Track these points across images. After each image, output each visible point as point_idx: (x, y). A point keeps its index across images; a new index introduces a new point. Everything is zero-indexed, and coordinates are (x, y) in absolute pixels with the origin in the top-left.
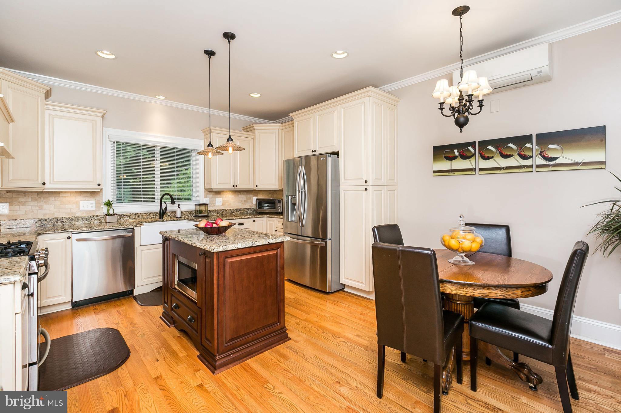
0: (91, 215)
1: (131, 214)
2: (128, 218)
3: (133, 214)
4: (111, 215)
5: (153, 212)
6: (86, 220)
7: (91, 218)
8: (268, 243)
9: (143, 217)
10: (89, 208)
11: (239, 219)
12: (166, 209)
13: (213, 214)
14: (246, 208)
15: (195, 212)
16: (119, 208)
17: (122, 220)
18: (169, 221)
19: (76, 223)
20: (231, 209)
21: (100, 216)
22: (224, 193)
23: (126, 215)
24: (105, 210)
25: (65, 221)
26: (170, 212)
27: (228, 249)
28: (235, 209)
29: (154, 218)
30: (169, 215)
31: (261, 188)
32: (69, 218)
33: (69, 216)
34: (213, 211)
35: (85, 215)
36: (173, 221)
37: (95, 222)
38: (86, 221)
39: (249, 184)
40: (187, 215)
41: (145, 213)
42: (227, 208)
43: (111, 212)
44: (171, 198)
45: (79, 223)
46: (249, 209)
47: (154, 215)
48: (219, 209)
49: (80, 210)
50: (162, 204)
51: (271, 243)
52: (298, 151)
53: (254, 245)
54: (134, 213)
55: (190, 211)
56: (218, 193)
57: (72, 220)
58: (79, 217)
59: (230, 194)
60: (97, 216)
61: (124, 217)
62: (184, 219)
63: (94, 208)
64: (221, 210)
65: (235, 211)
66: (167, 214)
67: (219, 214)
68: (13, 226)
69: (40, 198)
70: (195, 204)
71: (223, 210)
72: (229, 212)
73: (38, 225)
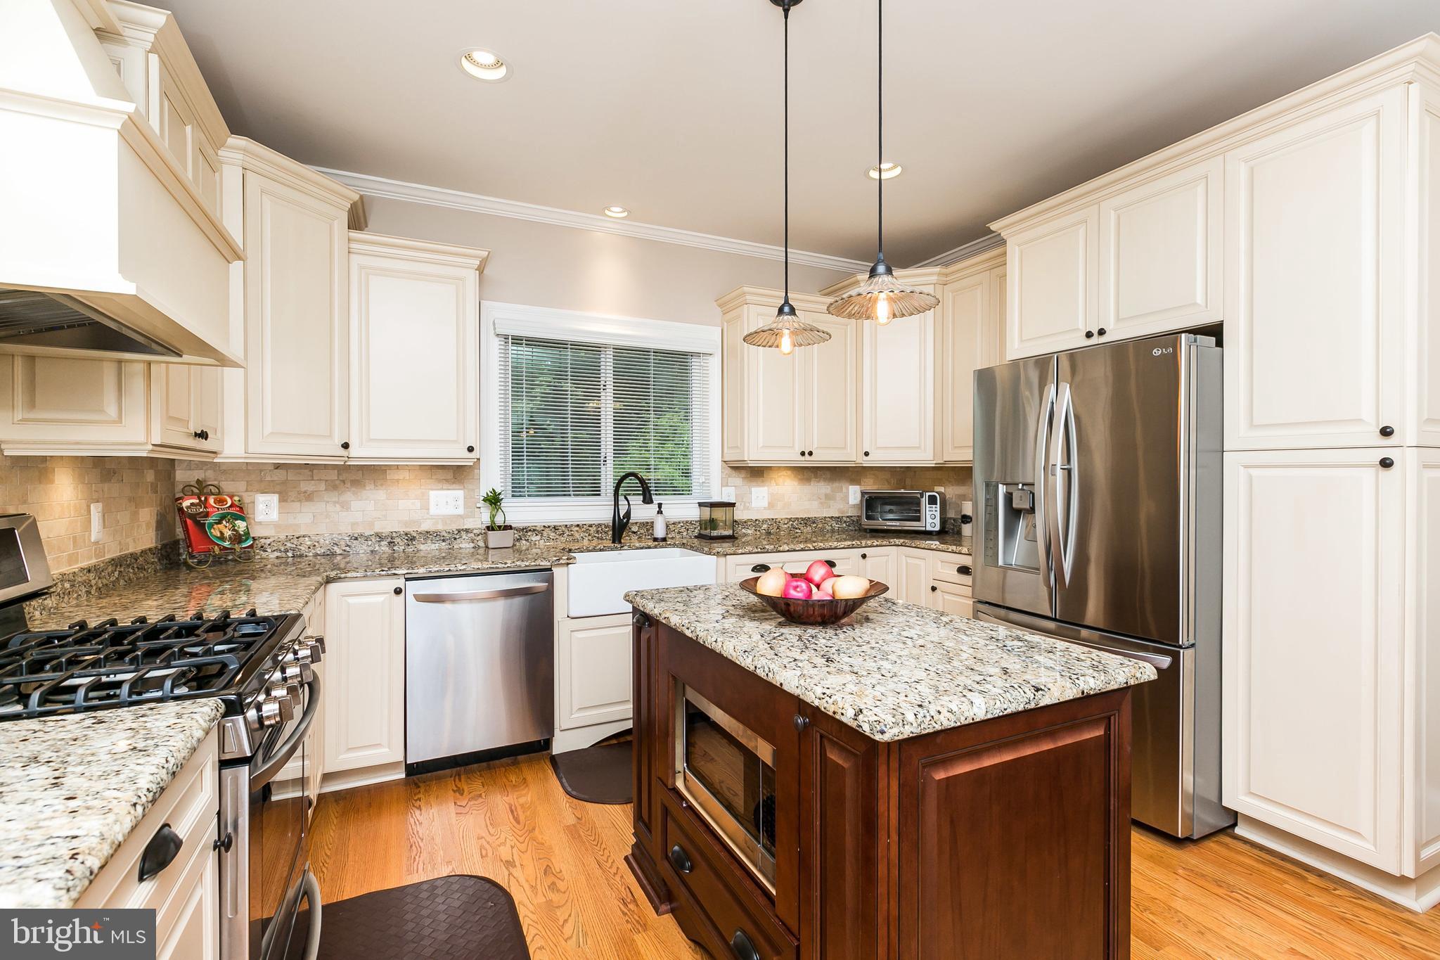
0: (454, 527)
1: (544, 526)
2: (538, 538)
3: (549, 527)
4: (500, 527)
5: (596, 523)
6: (444, 541)
7: (455, 536)
8: (1080, 695)
9: (572, 535)
10: (450, 511)
11: (824, 549)
12: (628, 514)
13: (743, 530)
14: (830, 516)
15: (698, 524)
16: (519, 512)
17: (524, 542)
18: (637, 548)
19: (422, 547)
20: (790, 519)
21: (475, 531)
22: (774, 475)
23: (534, 530)
24: (484, 516)
25: (396, 540)
26: (636, 523)
27: (940, 728)
28: (803, 519)
29: (598, 538)
30: (634, 533)
31: (879, 458)
32: (406, 534)
33: (407, 530)
34: (747, 522)
35: (440, 527)
36: (646, 548)
37: (463, 546)
38: (444, 544)
39: (845, 448)
40: (679, 533)
41: (578, 526)
42: (781, 514)
43: (499, 520)
44: (642, 486)
45: (428, 548)
46: (838, 519)
47: (598, 532)
48: (760, 517)
49: (431, 514)
50: (620, 503)
51: (1092, 693)
52: (1022, 341)
53: (1032, 706)
54: (552, 524)
55: (687, 522)
56: (756, 473)
57: (413, 539)
58: (427, 532)
59: (789, 477)
60: (467, 531)
61: (529, 534)
62: (674, 545)
63: (461, 511)
64: (764, 521)
65: (801, 524)
66: (630, 529)
67: (759, 531)
68: (286, 551)
69: (344, 482)
70: (699, 503)
71: (769, 519)
72: (786, 526)
73: (339, 551)
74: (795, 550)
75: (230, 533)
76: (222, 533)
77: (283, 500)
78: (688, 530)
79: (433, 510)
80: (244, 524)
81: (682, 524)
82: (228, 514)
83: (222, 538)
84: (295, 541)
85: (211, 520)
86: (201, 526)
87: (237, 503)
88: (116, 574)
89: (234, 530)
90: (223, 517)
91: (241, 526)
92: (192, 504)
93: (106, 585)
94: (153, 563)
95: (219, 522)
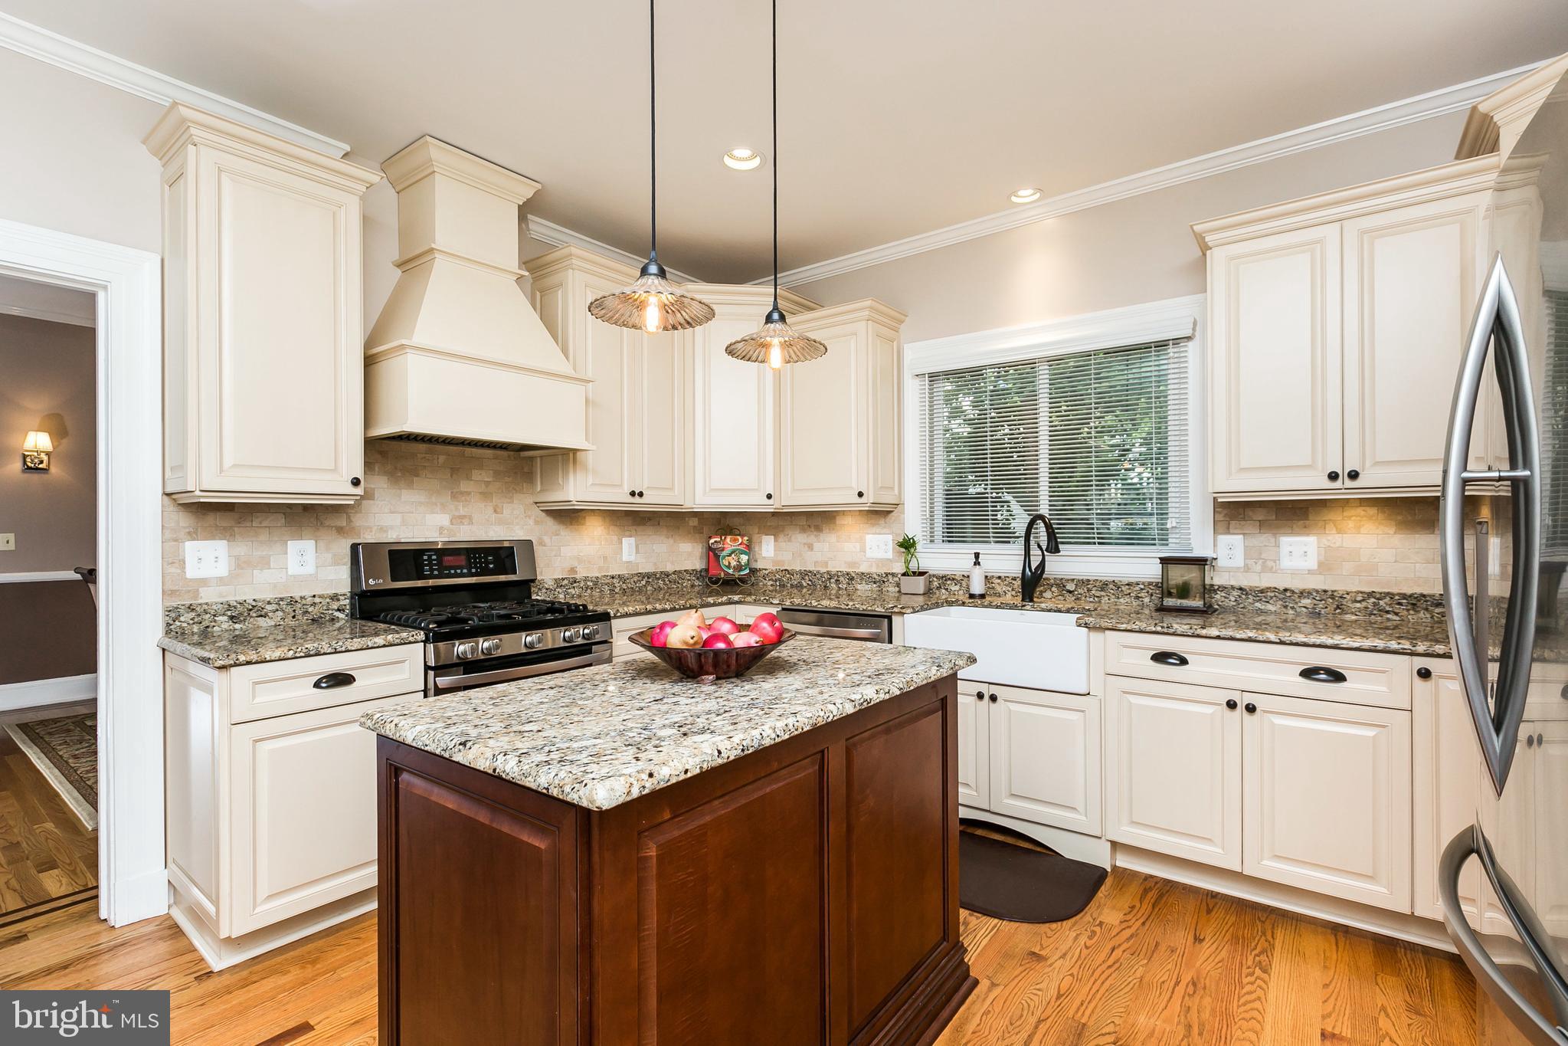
0: (882, 571)
1: (963, 576)
2: (957, 588)
4: (915, 573)
6: (875, 583)
7: (883, 579)
9: (993, 588)
10: (880, 554)
12: (1041, 567)
13: (1258, 605)
16: (935, 559)
17: (943, 591)
19: (859, 587)
20: (1371, 594)
21: (899, 576)
22: (1334, 515)
23: (953, 579)
24: (902, 561)
25: (841, 579)
28: (1404, 596)
32: (848, 574)
33: (848, 571)
34: (1262, 591)
35: (874, 570)
37: (890, 589)
38: (875, 585)
41: (999, 578)
42: (1349, 584)
43: (913, 566)
45: (864, 588)
48: (1297, 585)
49: (866, 557)
55: (1133, 584)
57: (852, 579)
58: (863, 574)
59: (1370, 518)
60: (893, 575)
61: (948, 582)
63: (886, 555)
64: (1303, 594)
65: (1400, 604)
66: (1064, 586)
67: (1292, 608)
68: (776, 581)
69: (810, 526)
70: (1160, 558)
71: (1317, 591)
72: (1358, 605)
73: (805, 584)
74: (1232, 639)
75: (735, 563)
76: (729, 563)
77: (776, 540)
78: (1152, 595)
79: (869, 554)
80: (747, 557)
81: (1142, 587)
82: (737, 550)
83: (729, 567)
84: (780, 573)
85: (724, 553)
86: (717, 557)
87: (745, 542)
88: (644, 583)
89: (739, 562)
90: (733, 552)
91: (744, 558)
92: (716, 542)
93: (632, 588)
94: (689, 580)
95: (730, 555)
